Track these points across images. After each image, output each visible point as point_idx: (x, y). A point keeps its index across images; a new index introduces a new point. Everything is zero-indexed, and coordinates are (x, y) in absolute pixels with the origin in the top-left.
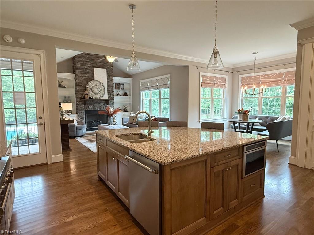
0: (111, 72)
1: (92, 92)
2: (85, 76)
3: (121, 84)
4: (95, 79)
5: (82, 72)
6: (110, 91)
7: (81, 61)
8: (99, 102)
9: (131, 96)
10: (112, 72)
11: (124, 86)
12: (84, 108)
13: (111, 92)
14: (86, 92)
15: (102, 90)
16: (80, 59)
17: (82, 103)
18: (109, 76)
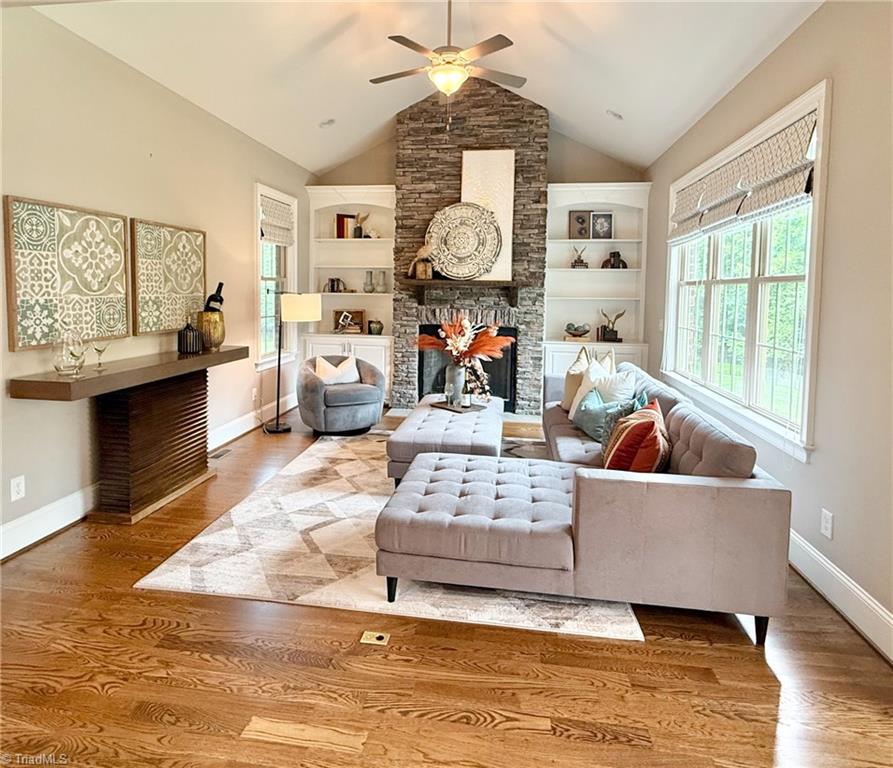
0: (540, 161)
1: (447, 252)
2: (428, 189)
3: (599, 216)
4: (463, 200)
5: (418, 175)
6: (528, 244)
7: (417, 131)
8: (476, 294)
9: (640, 267)
10: (545, 161)
11: (610, 224)
12: (417, 316)
13: (533, 251)
14: (423, 253)
15: (489, 243)
16: (413, 125)
17: (411, 297)
18: (528, 181)
